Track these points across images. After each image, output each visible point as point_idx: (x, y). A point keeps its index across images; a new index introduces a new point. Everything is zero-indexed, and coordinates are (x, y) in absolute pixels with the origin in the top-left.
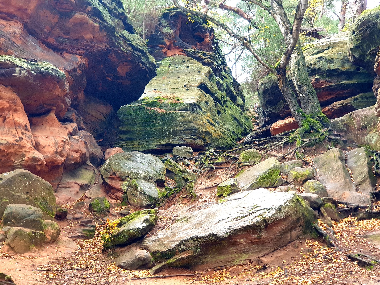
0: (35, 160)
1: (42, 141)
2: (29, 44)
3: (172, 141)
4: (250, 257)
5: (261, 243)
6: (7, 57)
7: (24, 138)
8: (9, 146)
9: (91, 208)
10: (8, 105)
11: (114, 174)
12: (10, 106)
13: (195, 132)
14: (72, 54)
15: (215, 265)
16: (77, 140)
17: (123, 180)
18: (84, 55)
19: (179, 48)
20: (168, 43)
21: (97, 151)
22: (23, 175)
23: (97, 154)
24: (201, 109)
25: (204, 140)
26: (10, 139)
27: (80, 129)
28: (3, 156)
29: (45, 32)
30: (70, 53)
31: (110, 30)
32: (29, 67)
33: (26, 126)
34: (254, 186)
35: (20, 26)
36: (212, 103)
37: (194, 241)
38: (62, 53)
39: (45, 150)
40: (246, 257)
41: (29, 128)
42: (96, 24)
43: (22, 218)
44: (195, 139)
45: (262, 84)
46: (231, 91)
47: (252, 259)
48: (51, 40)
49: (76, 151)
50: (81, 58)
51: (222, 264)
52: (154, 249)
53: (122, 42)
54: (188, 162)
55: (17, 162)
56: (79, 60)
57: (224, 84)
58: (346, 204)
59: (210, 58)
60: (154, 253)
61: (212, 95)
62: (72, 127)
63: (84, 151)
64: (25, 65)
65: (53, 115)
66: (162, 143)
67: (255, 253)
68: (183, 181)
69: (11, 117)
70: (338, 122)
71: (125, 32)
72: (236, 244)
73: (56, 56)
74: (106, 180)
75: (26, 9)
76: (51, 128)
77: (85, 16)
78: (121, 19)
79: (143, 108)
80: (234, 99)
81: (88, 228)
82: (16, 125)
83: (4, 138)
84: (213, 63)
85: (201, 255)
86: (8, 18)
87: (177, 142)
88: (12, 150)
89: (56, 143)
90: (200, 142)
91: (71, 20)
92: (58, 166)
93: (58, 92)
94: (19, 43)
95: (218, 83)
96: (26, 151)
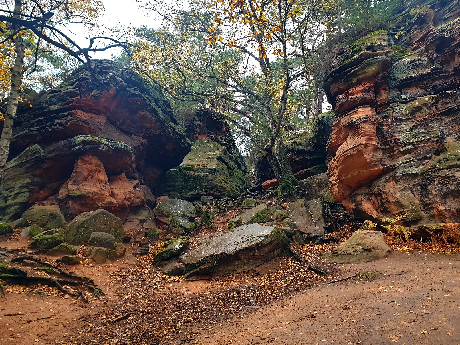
0: (111, 203)
1: (116, 192)
2: (110, 130)
3: (200, 192)
4: (248, 267)
5: (255, 258)
6: (95, 138)
7: (105, 189)
8: (94, 194)
9: (146, 235)
10: (95, 168)
11: (162, 213)
12: (96, 168)
13: (215, 187)
14: (138, 136)
15: (225, 273)
16: (139, 191)
17: (168, 217)
18: (145, 137)
19: (206, 134)
20: (199, 131)
21: (152, 198)
22: (103, 213)
23: (152, 200)
24: (219, 173)
25: (221, 192)
26: (95, 190)
27: (141, 184)
28: (91, 200)
29: (120, 122)
30: (136, 136)
31: (162, 122)
32: (109, 144)
33: (106, 181)
34: (251, 222)
35: (105, 118)
36: (226, 169)
37: (212, 257)
38: (131, 135)
39: (118, 197)
40: (245, 267)
41: (108, 183)
42: (153, 118)
43: (102, 241)
44: (215, 191)
45: (257, 158)
46: (238, 161)
47: (249, 269)
48: (124, 127)
49: (138, 198)
51: (230, 272)
52: (186, 262)
53: (169, 130)
54: (210, 206)
55: (100, 205)
56: (142, 140)
57: (234, 157)
58: (309, 234)
59: (225, 141)
60: (186, 265)
61: (226, 163)
62: (135, 182)
63: (143, 198)
64: (107, 143)
65: (123, 175)
66: (194, 193)
67: (251, 265)
68: (206, 218)
69: (97, 175)
70: (304, 182)
71: (172, 123)
72: (240, 259)
73: (127, 137)
74: (157, 217)
75: (109, 108)
76: (122, 183)
77: (146, 113)
78: (169, 115)
79: (182, 171)
80: (239, 166)
81: (144, 248)
82: (100, 181)
83: (92, 189)
84: (227, 144)
85: (217, 266)
86: (98, 113)
87: (203, 193)
88: (96, 197)
89: (125, 193)
90: (218, 193)
91: (137, 115)
92: (126, 207)
93: (127, 160)
94: (103, 129)
95: (230, 156)
96: (105, 198)
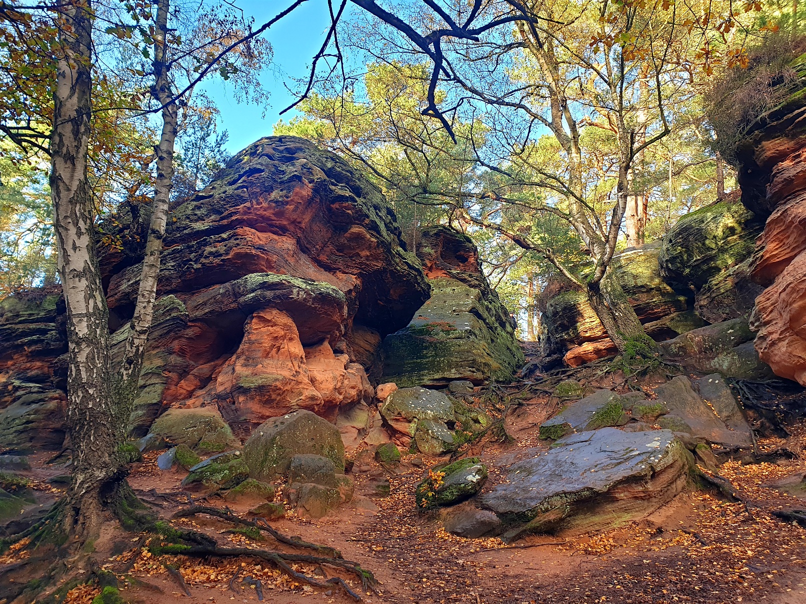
0: (313, 398)
1: (319, 377)
2: (302, 263)
3: (447, 375)
4: (633, 516)
5: (647, 497)
6: (283, 277)
7: (302, 372)
8: (286, 381)
9: (377, 457)
10: (283, 333)
11: (399, 414)
12: (285, 334)
13: (473, 364)
14: (347, 273)
15: (588, 529)
16: (352, 373)
17: (410, 422)
18: (360, 275)
19: (442, 269)
20: (429, 265)
21: (369, 388)
22: (308, 418)
23: (370, 391)
24: (476, 337)
25: (483, 373)
26: (287, 374)
27: (351, 361)
28: (279, 394)
29: (317, 249)
30: (344, 273)
31: (387, 246)
32: (308, 287)
33: (302, 358)
34: (595, 425)
35: (294, 241)
36: (485, 330)
38: (335, 272)
39: (322, 386)
40: (627, 517)
41: (305, 360)
42: (373, 239)
43: (314, 471)
44: (473, 372)
46: (500, 316)
47: (637, 519)
48: (323, 258)
49: (353, 388)
50: (356, 278)
51: (597, 528)
52: (501, 510)
53: (398, 260)
54: (471, 399)
55: (294, 402)
56: (354, 280)
57: (493, 308)
58: (721, 444)
59: (476, 279)
60: (500, 515)
61: (484, 320)
62: (345, 358)
63: (361, 388)
64: (304, 286)
65: (326, 344)
66: (435, 377)
67: (639, 511)
68: (472, 422)
69: (286, 347)
70: (670, 345)
71: (400, 249)
72: (616, 500)
73: (329, 275)
74: (390, 422)
75: (300, 223)
76: (326, 360)
77: (362, 230)
78: (395, 234)
79: (411, 336)
80: (503, 325)
81: (381, 483)
82: (292, 357)
83: (279, 372)
84: (480, 285)
85: (570, 516)
86: (280, 232)
87: (453, 376)
88: (288, 387)
89: (334, 378)
90: (479, 375)
91: (347, 235)
92: (336, 405)
93: (336, 318)
94: (292, 261)
95: (487, 308)
96: (304, 388)
